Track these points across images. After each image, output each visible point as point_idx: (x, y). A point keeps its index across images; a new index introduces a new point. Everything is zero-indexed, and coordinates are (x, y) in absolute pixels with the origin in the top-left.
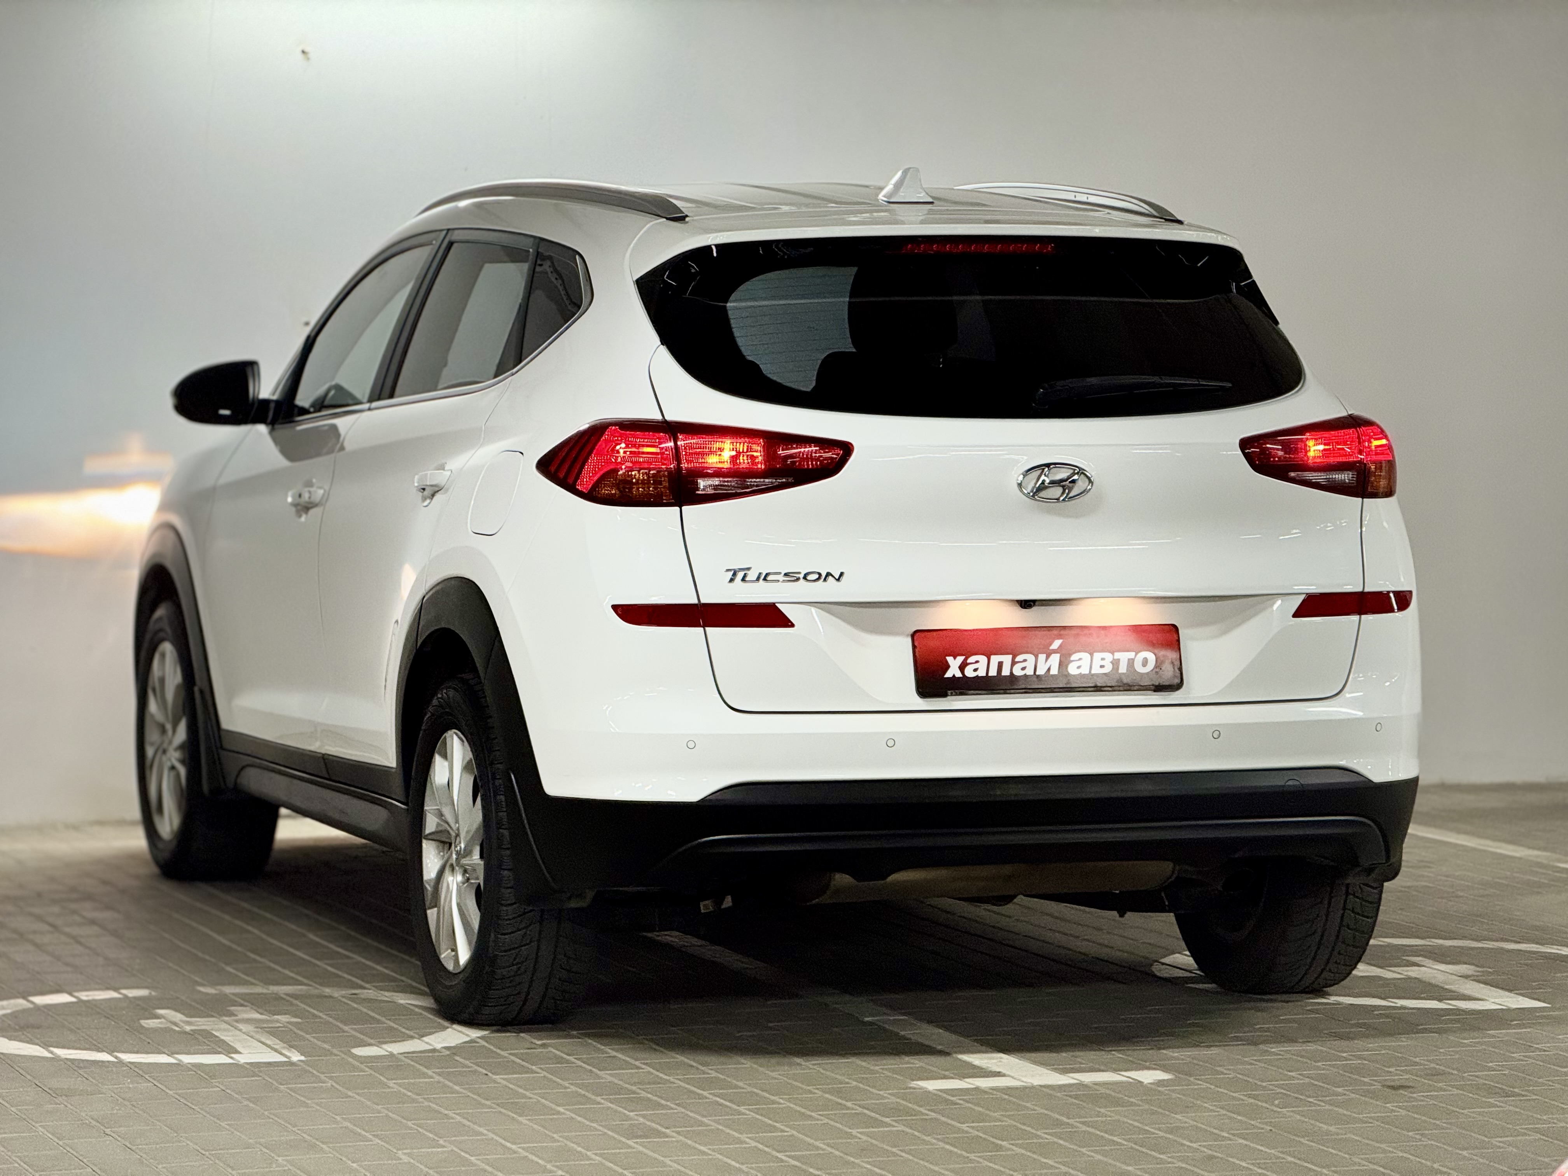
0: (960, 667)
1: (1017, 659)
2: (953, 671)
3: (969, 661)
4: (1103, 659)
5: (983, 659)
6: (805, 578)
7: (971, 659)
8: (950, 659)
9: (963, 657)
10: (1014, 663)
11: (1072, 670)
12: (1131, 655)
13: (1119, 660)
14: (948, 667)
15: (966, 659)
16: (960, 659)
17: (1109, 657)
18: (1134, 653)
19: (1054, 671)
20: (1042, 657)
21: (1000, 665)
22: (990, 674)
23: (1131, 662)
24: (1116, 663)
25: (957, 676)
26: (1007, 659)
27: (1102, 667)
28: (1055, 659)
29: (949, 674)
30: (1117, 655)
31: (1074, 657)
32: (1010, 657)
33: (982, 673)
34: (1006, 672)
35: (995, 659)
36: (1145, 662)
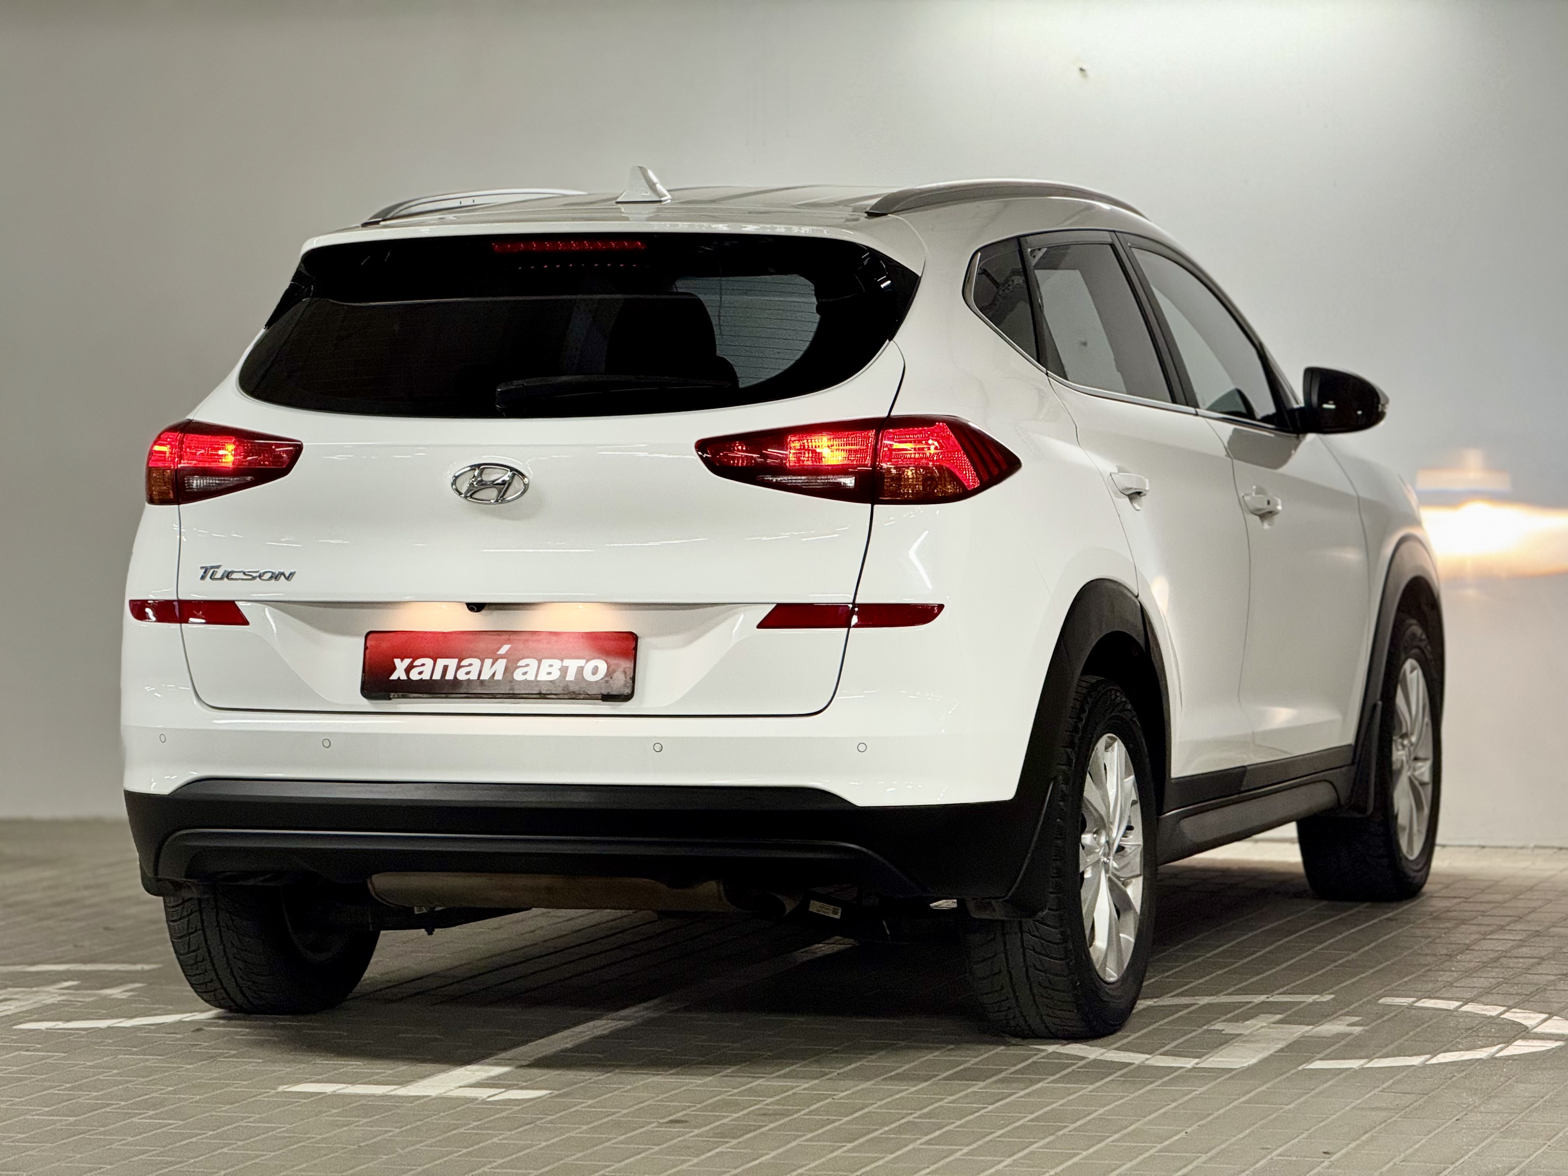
0: (406, 670)
1: (463, 664)
2: (399, 674)
3: (415, 664)
4: (551, 666)
5: (429, 662)
6: (260, 576)
7: (418, 662)
8: (397, 661)
9: (410, 660)
10: (459, 667)
11: (518, 676)
12: (581, 662)
13: (567, 668)
14: (394, 668)
15: (412, 663)
16: (407, 661)
17: (557, 663)
18: (584, 661)
19: (499, 677)
20: (488, 662)
21: (445, 668)
22: (434, 678)
23: (580, 670)
24: (564, 670)
25: (401, 678)
26: (452, 663)
27: (549, 673)
28: (501, 664)
29: (394, 677)
30: (567, 662)
31: (521, 663)
32: (456, 660)
33: (426, 676)
34: (450, 676)
35: (441, 662)
36: (595, 671)
